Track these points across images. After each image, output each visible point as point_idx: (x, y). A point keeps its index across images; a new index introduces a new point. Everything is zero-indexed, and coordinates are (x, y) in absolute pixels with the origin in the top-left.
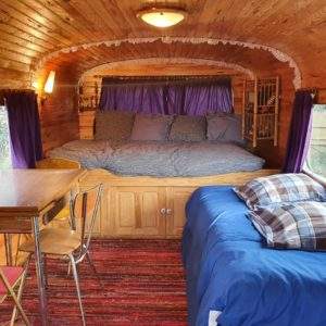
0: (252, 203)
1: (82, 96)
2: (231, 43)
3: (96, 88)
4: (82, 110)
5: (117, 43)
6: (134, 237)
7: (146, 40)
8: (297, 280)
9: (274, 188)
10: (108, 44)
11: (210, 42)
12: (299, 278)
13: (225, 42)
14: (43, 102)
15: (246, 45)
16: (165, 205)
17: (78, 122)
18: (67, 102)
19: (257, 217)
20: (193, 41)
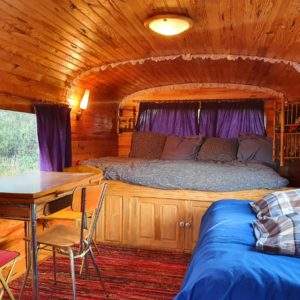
0: (263, 215)
1: (122, 118)
2: (251, 58)
3: (134, 110)
4: (121, 130)
5: (141, 61)
6: (153, 248)
7: (168, 58)
8: (274, 283)
9: (287, 200)
10: (133, 62)
11: (229, 58)
12: (277, 281)
13: (244, 58)
14: (78, 118)
15: (266, 60)
16: (184, 219)
17: (117, 141)
18: (106, 121)
19: (261, 226)
20: (213, 57)
